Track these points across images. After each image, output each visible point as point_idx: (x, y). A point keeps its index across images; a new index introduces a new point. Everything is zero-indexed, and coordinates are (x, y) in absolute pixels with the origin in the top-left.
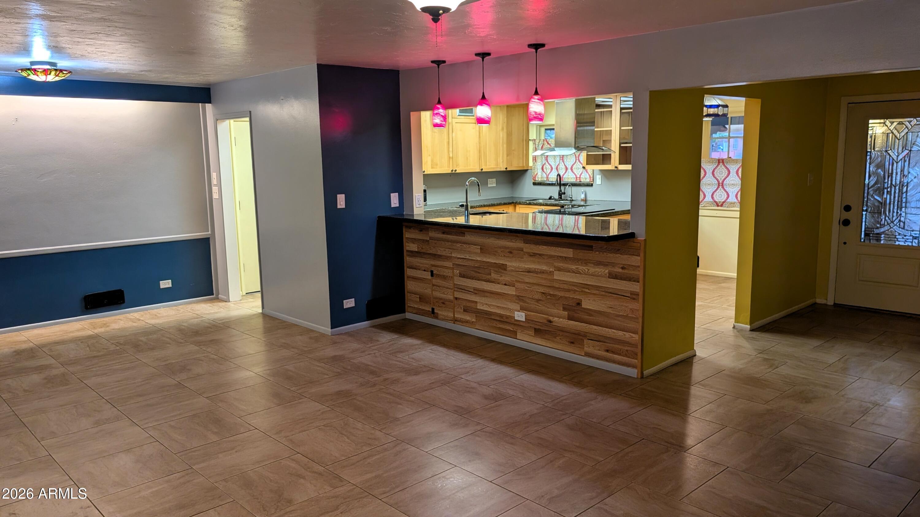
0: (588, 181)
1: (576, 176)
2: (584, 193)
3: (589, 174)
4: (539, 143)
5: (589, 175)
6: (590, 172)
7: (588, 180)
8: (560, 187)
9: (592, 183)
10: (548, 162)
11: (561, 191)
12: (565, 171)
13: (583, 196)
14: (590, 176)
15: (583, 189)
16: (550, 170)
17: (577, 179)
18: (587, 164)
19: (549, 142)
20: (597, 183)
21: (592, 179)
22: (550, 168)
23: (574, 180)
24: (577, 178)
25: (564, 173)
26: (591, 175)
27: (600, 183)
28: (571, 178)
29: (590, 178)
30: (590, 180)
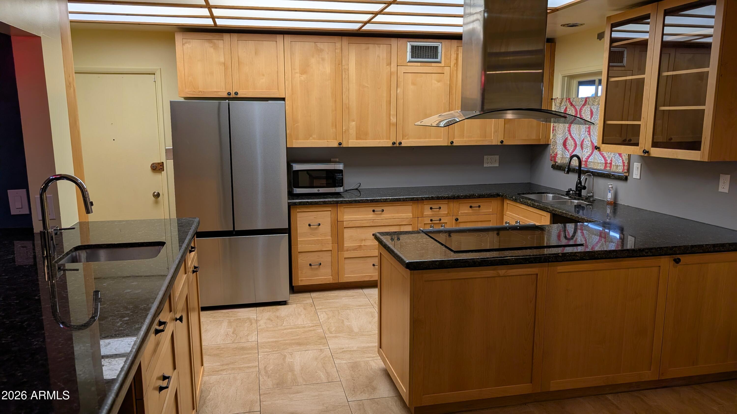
0: (621, 171)
1: (606, 160)
2: (612, 192)
3: (622, 158)
4: (561, 103)
5: (623, 161)
6: (625, 157)
7: (620, 169)
8: (579, 177)
9: (627, 174)
10: (571, 135)
11: (580, 183)
12: (591, 151)
13: (610, 196)
14: (623, 163)
15: (611, 184)
16: (573, 146)
17: (606, 167)
18: (603, 143)
19: (573, 103)
20: (634, 177)
21: (626, 168)
22: (573, 144)
23: (602, 168)
24: (606, 163)
25: (589, 153)
26: (625, 161)
27: (639, 178)
28: (598, 163)
29: (624, 165)
30: (624, 170)
